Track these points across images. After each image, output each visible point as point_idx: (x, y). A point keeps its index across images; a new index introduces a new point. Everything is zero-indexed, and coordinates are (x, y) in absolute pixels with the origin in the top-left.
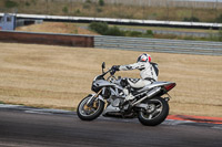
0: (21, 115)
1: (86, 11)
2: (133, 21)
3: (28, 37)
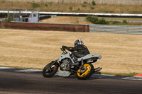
1: (84, 9)
2: (114, 14)
3: (47, 26)
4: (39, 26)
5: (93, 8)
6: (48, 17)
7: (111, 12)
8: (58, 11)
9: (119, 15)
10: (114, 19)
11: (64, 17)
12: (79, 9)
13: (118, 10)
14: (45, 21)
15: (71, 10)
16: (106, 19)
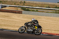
0: (2, 31)
1: (20, 4)
2: (33, 7)
4: (1, 10)
5: (24, 4)
6: (5, 7)
7: (31, 6)
8: (10, 4)
9: (35, 7)
10: (33, 9)
11: (12, 7)
12: (18, 4)
13: (34, 5)
14: (4, 8)
15: (15, 4)
16: (29, 9)
